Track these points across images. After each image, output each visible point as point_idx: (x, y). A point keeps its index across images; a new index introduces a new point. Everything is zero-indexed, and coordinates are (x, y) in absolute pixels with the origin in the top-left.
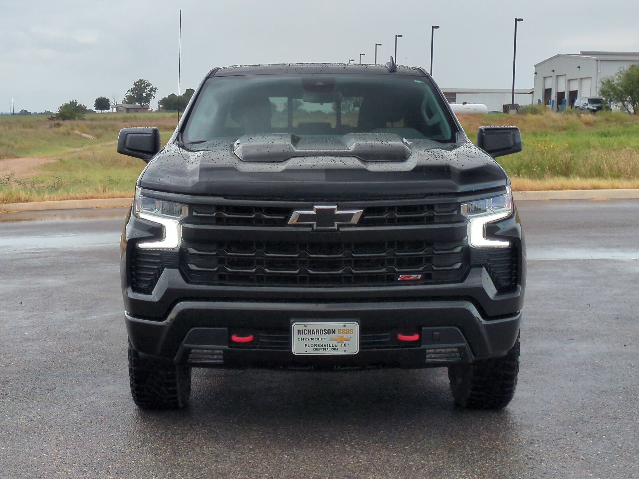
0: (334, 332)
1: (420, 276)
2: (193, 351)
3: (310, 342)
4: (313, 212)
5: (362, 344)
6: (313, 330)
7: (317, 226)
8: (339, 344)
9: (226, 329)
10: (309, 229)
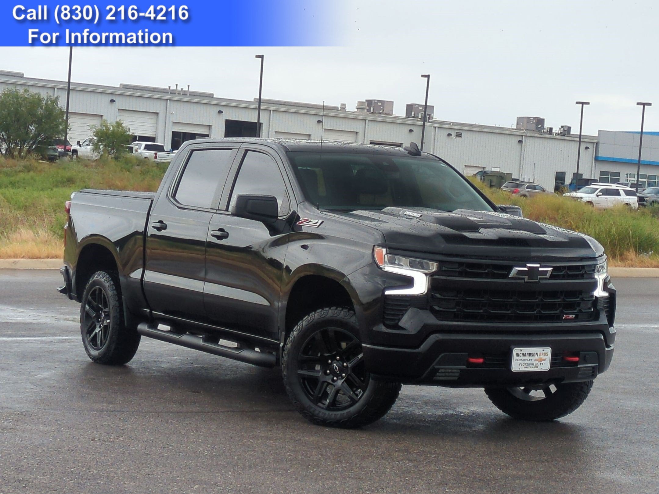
0: (537, 354)
1: (574, 316)
2: (440, 371)
3: (522, 362)
4: (526, 269)
5: (553, 364)
6: (525, 354)
7: (528, 279)
8: (539, 363)
9: (467, 353)
10: (522, 281)
